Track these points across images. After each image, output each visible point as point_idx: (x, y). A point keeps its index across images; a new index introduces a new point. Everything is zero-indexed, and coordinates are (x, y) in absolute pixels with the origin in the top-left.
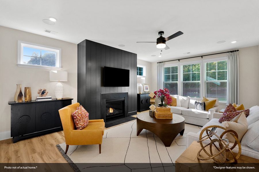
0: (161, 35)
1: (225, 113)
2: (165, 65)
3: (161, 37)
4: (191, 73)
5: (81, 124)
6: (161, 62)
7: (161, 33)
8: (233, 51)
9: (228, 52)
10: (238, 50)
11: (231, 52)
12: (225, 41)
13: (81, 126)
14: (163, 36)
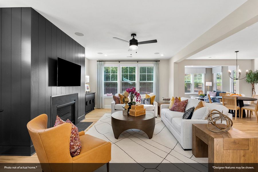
0: (134, 37)
1: (176, 104)
2: (105, 64)
3: (134, 39)
4: (129, 74)
5: (77, 145)
6: (101, 61)
7: (134, 35)
8: (157, 61)
9: (154, 61)
10: (159, 61)
11: (156, 61)
12: (159, 53)
13: (78, 147)
14: (136, 38)
